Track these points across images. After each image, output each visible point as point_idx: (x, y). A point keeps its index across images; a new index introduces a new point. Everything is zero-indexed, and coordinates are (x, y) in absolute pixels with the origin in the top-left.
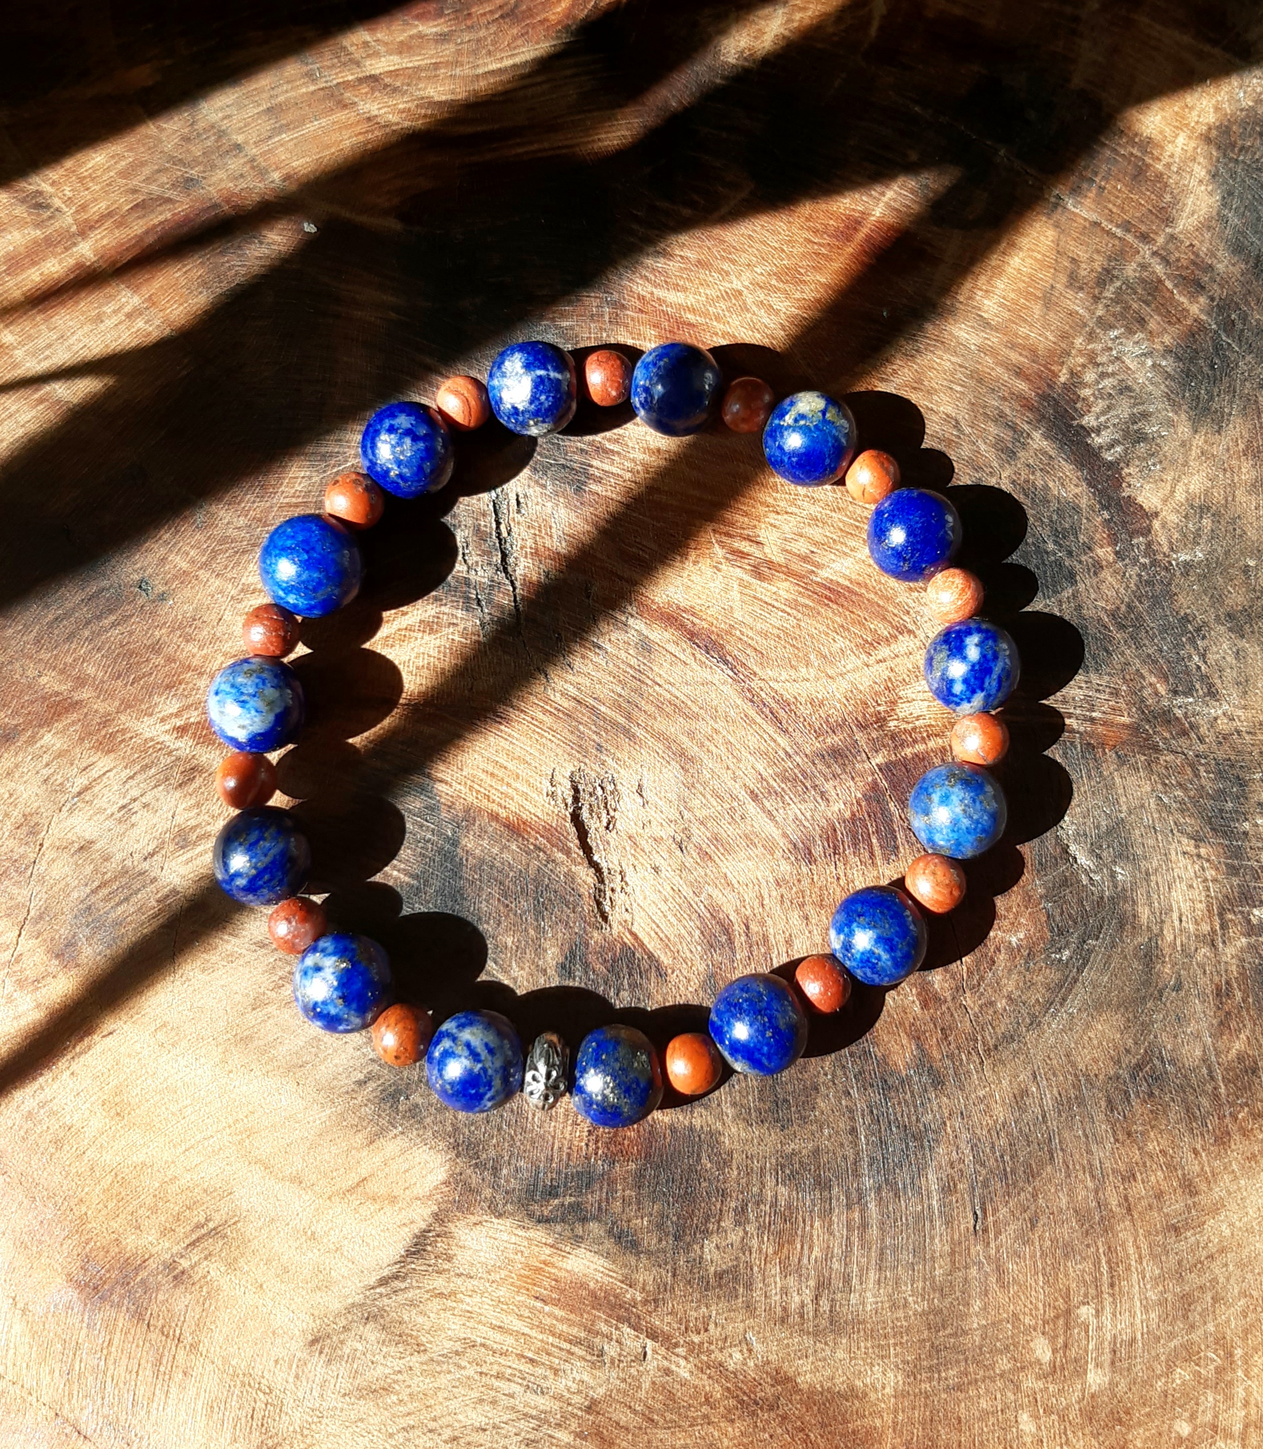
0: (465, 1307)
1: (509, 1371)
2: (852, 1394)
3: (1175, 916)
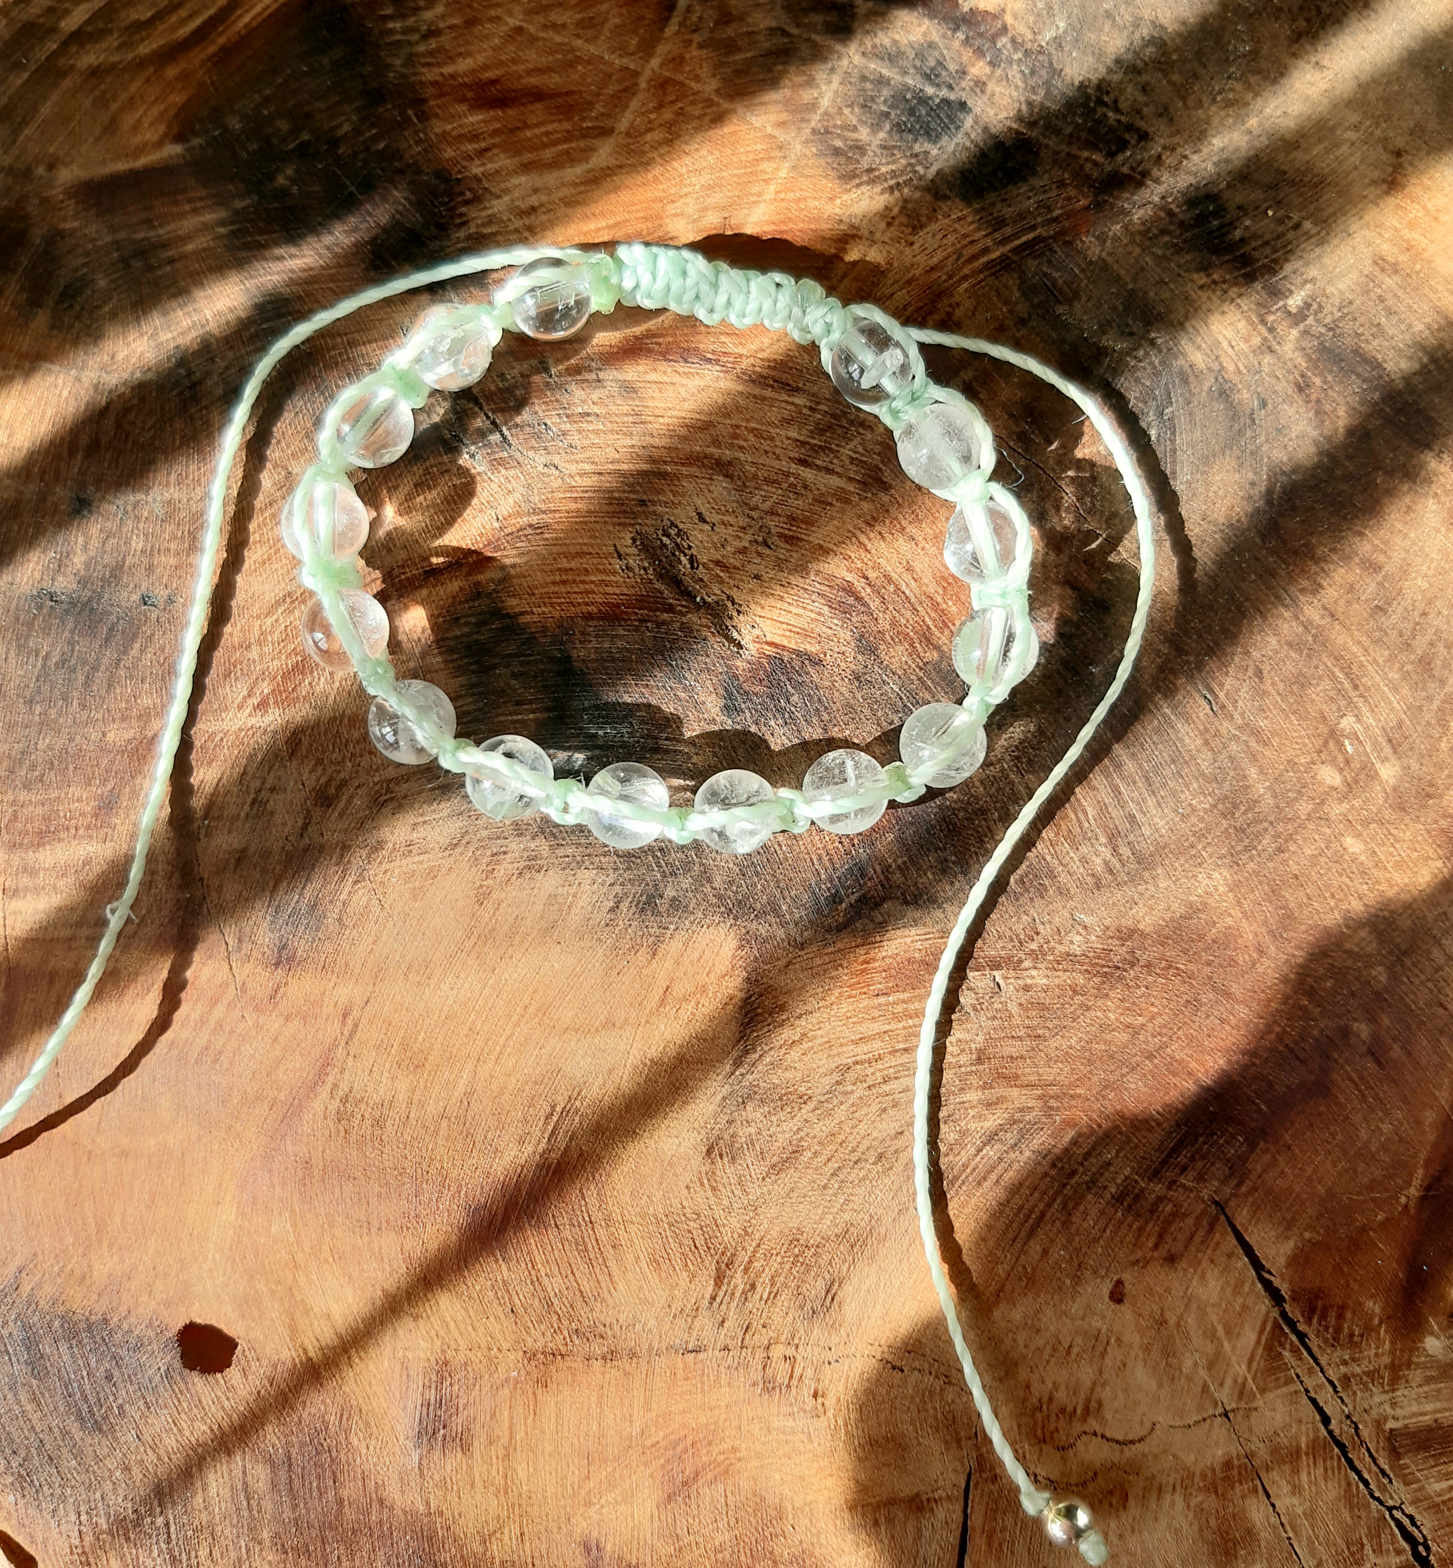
0: (820, 1041)
1: (892, 1070)
2: (1194, 910)
3: (1225, 344)
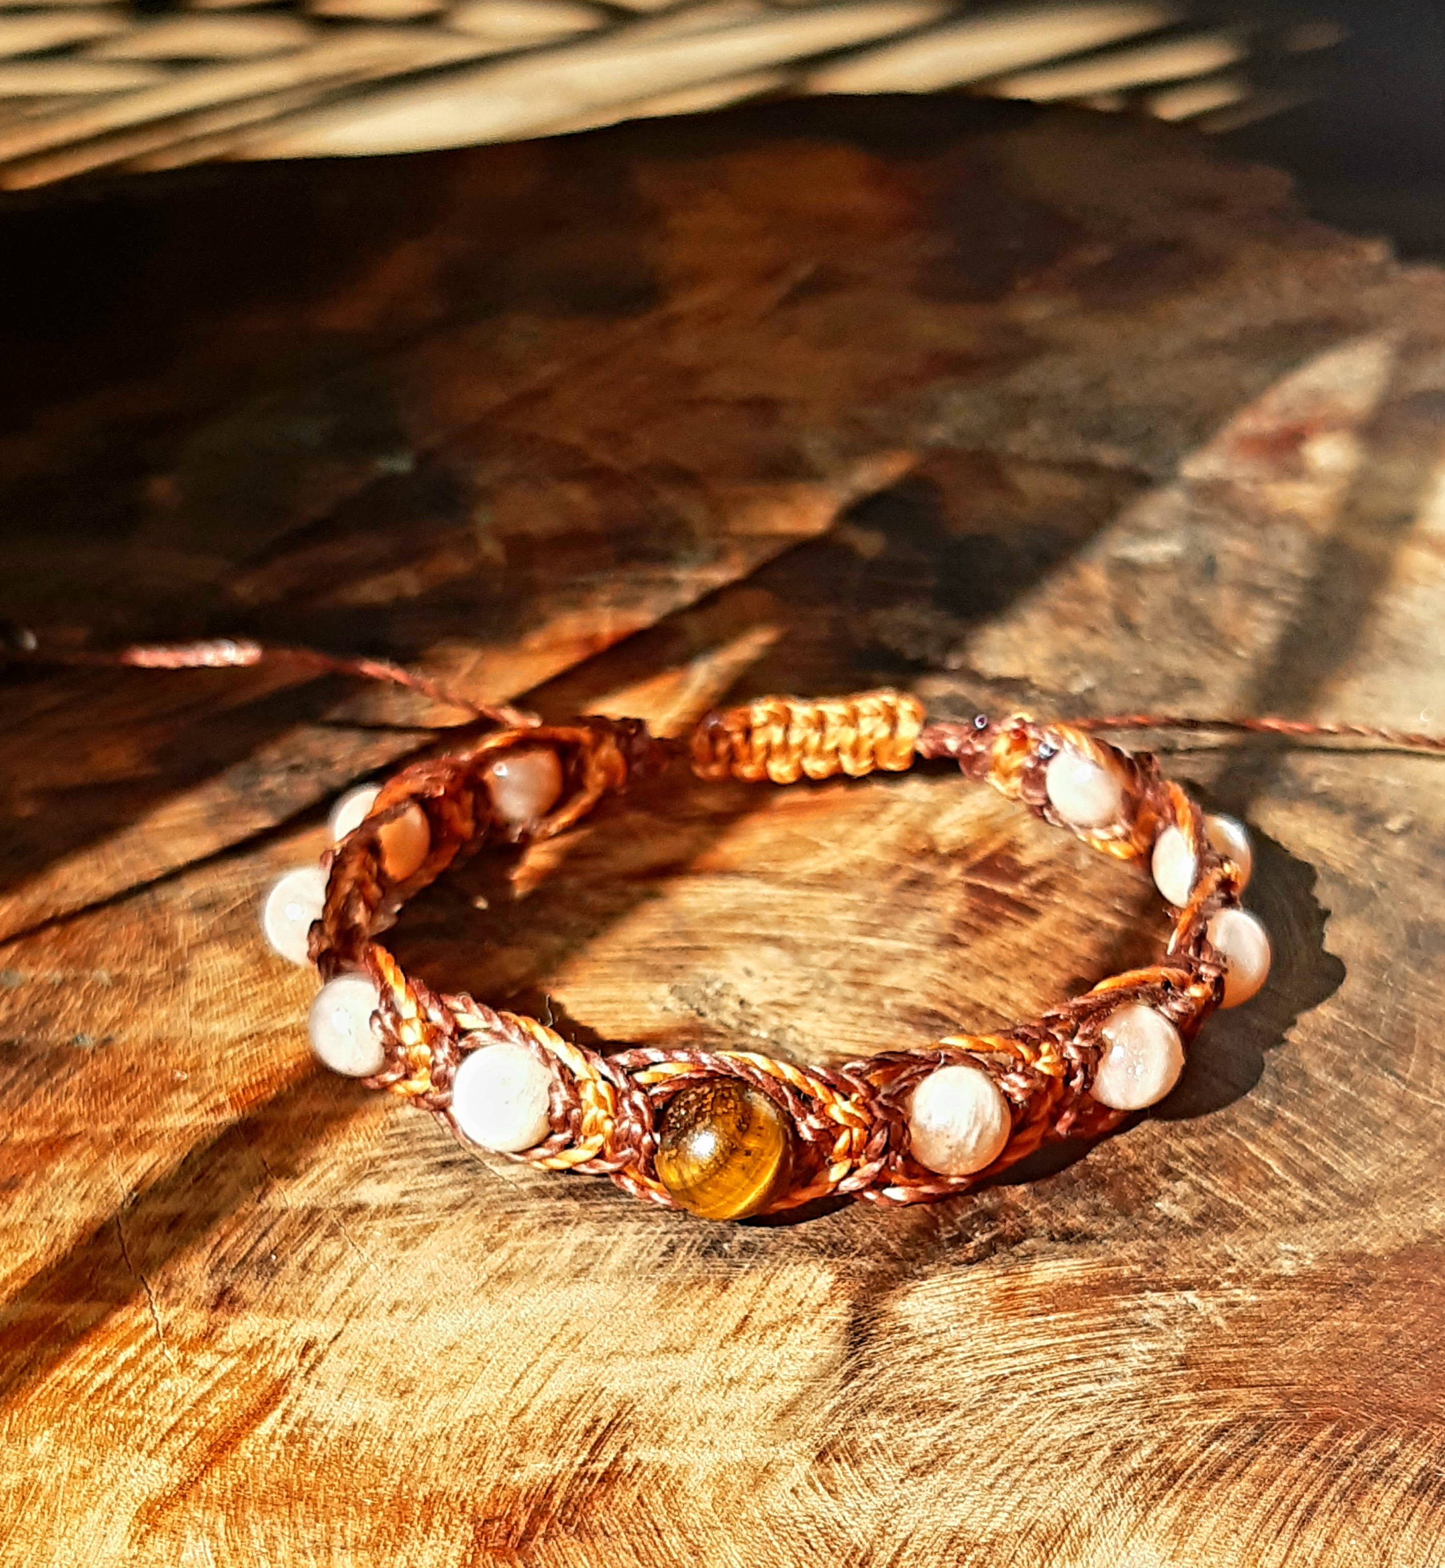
2: (1432, 1237)
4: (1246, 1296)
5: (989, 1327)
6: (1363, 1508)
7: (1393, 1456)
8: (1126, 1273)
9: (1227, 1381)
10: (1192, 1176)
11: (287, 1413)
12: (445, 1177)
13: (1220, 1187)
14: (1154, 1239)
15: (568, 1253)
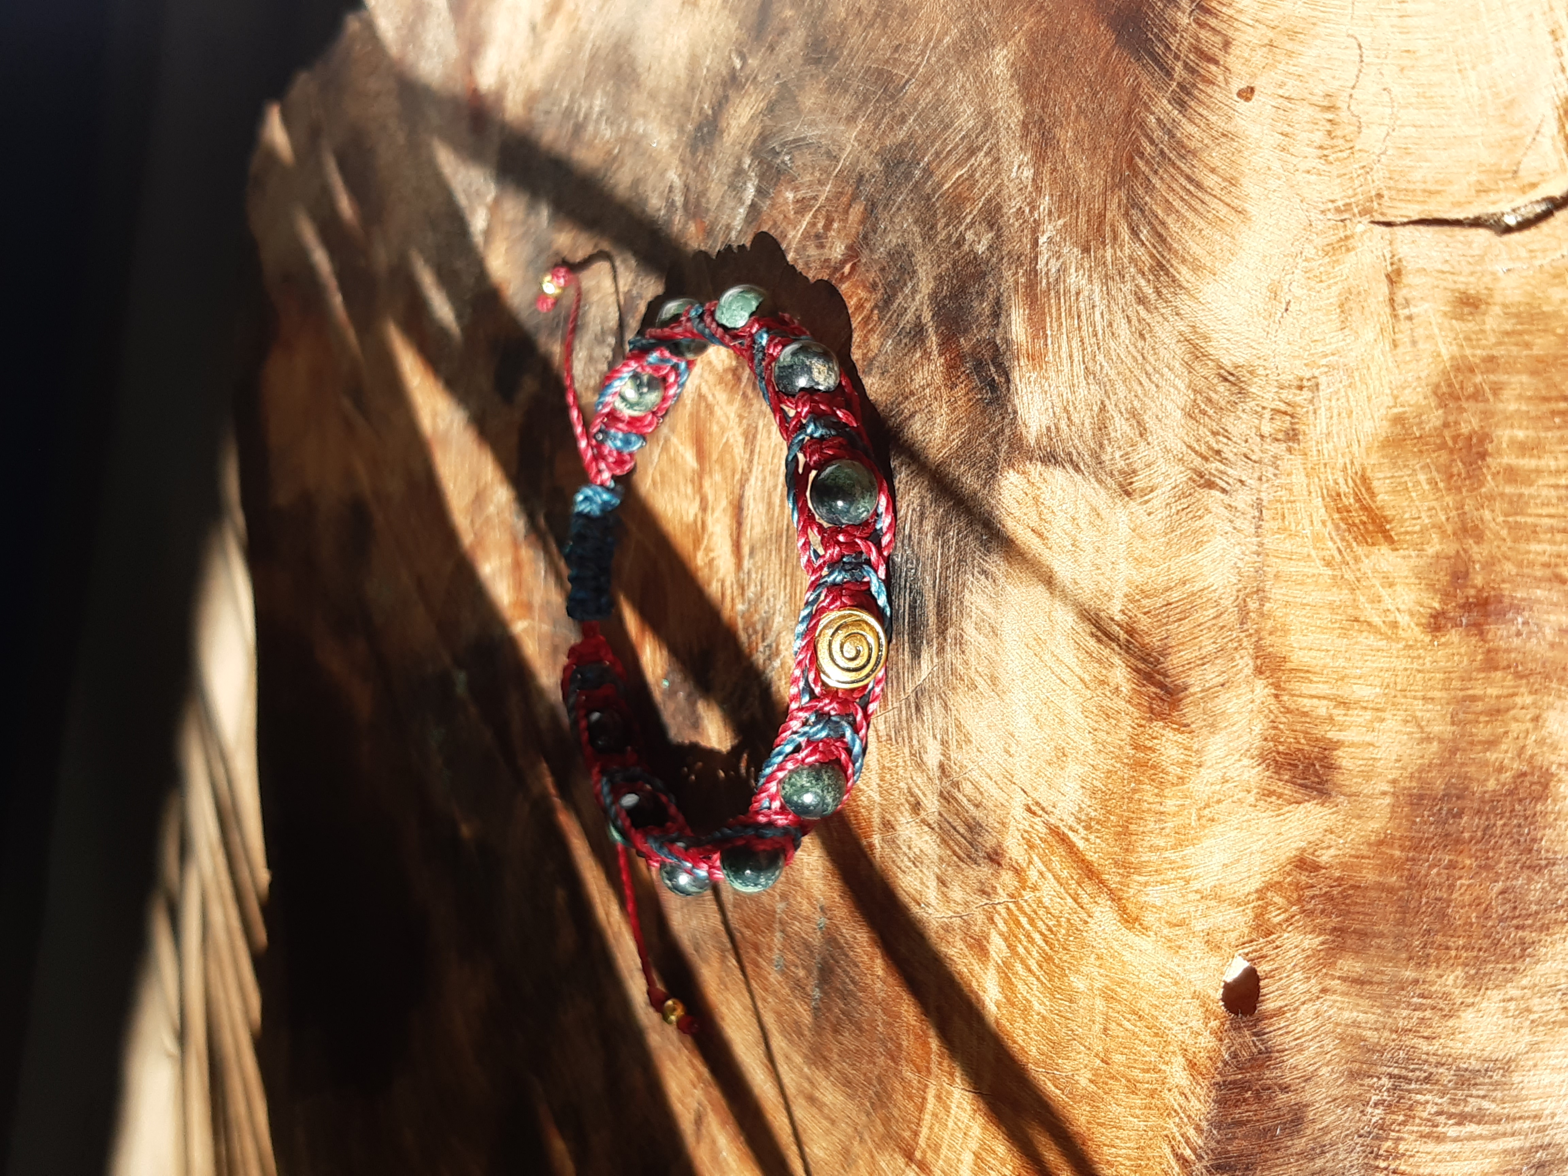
4: (1045, 203)
5: (1052, 374)
6: (1192, 144)
7: (1159, 120)
8: (1023, 280)
9: (1100, 223)
10: (962, 228)
11: (1071, 828)
12: (926, 710)
13: (971, 211)
14: (1002, 258)
15: (981, 638)
